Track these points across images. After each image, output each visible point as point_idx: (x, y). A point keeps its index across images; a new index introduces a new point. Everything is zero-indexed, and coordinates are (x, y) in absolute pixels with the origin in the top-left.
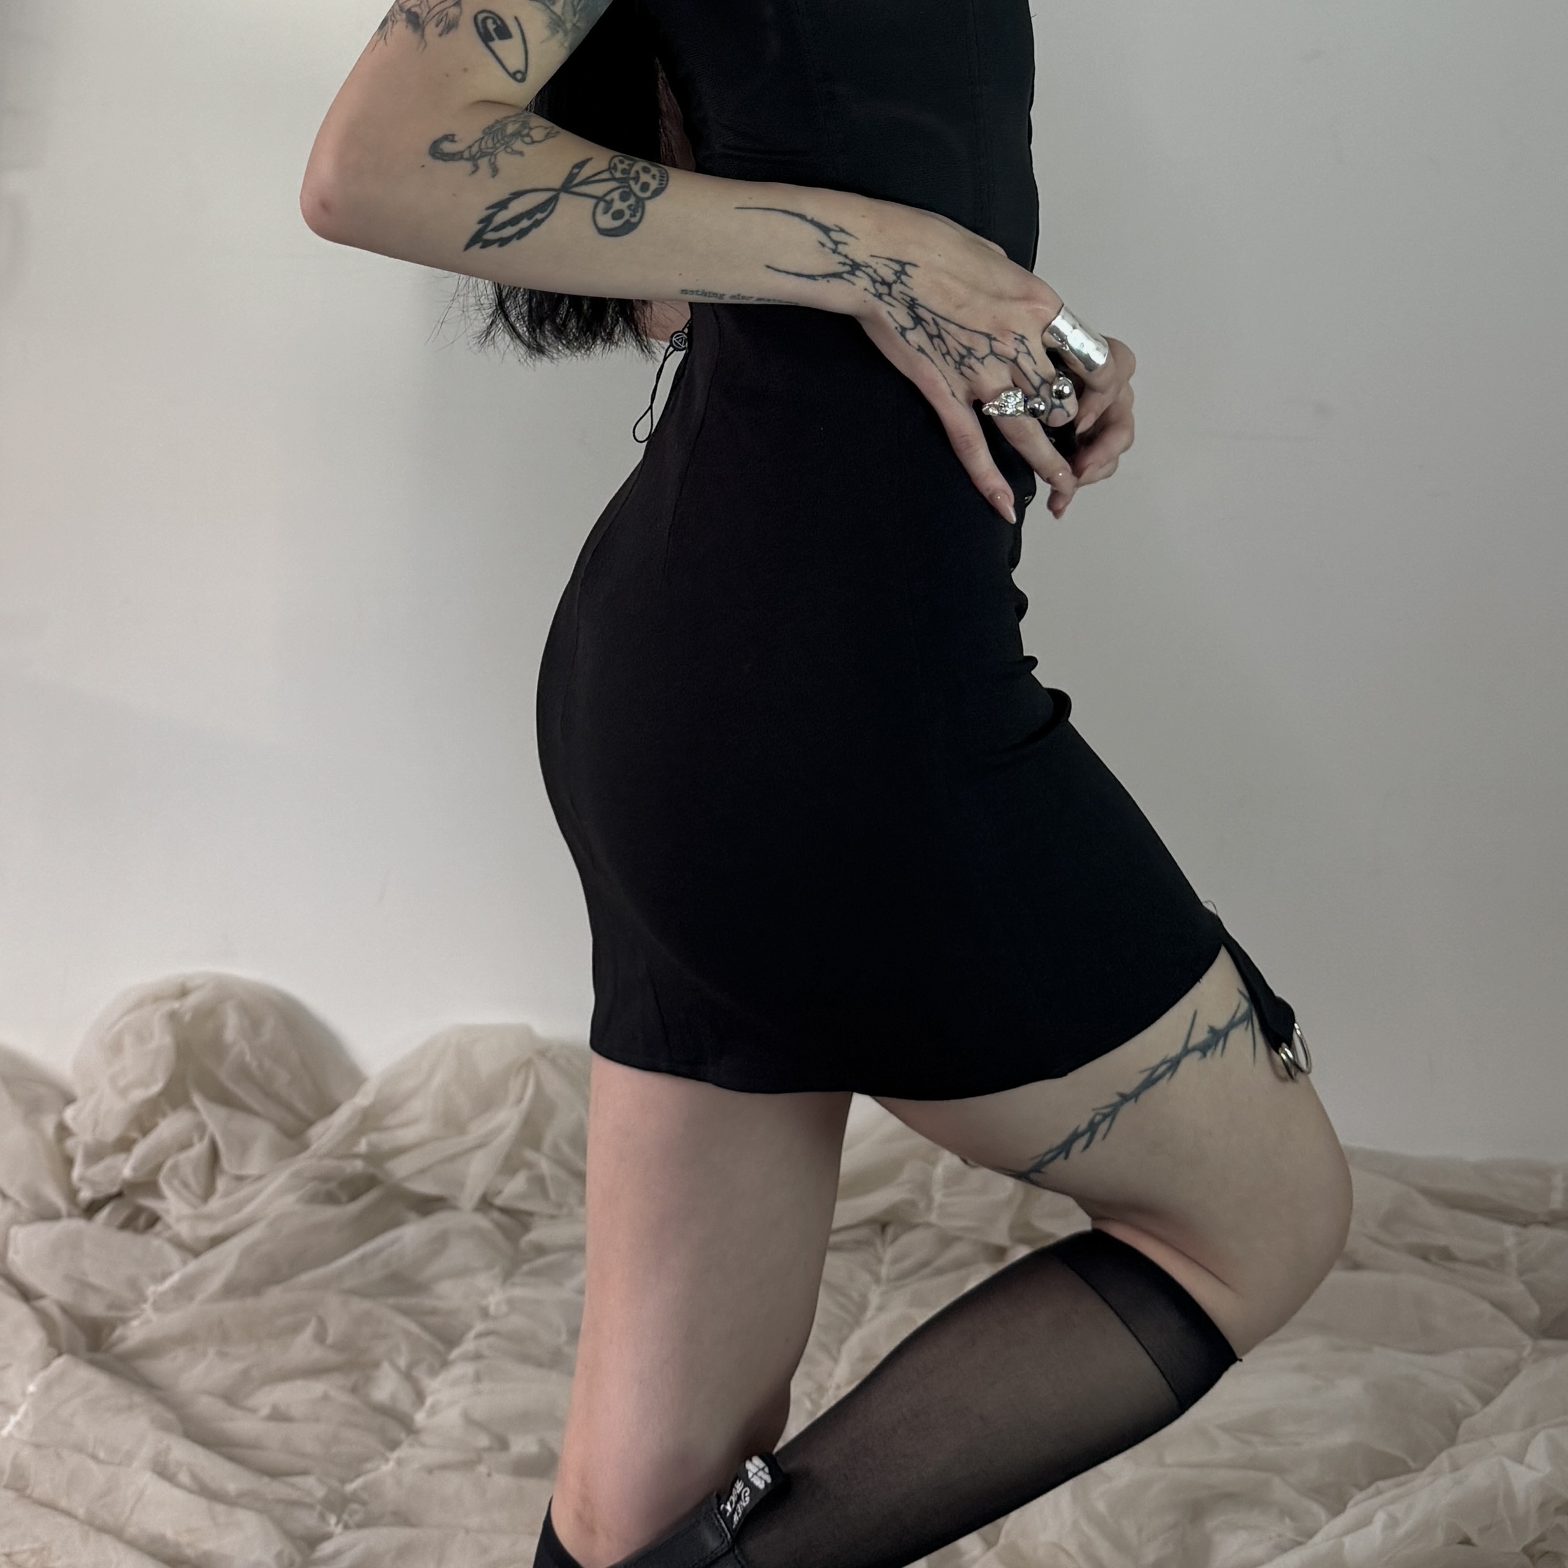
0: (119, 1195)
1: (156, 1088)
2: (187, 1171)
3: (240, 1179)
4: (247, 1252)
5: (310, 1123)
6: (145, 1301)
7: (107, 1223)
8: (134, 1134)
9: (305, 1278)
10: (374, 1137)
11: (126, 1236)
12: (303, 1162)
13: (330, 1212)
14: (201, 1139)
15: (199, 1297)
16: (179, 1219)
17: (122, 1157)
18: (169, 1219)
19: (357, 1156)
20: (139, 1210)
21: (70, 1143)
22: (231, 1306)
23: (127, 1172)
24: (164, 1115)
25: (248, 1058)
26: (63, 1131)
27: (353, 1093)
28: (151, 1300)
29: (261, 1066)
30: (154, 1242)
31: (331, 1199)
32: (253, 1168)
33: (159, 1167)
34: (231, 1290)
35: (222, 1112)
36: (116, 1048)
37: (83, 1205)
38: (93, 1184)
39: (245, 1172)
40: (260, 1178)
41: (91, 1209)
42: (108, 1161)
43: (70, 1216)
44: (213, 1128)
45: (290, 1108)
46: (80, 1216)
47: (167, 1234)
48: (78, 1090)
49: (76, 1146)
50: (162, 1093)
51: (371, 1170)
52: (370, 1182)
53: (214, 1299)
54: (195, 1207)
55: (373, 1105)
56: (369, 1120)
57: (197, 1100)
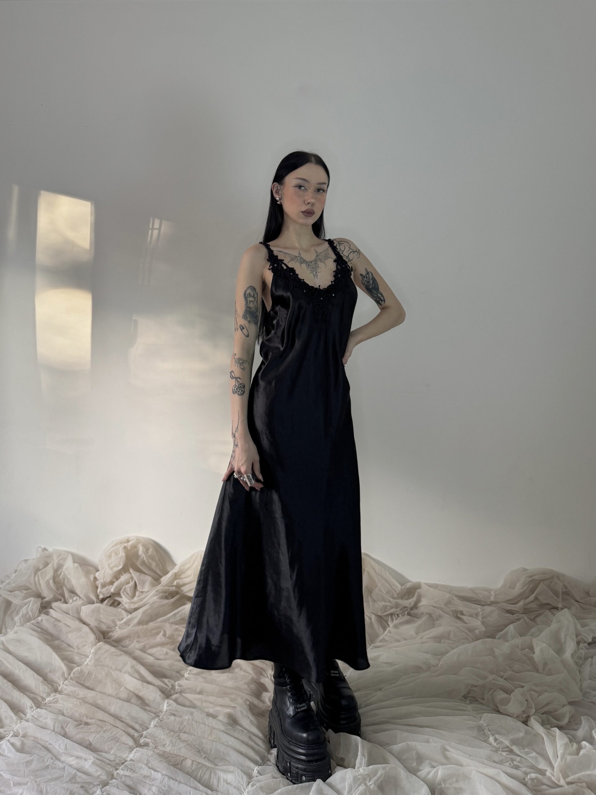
0: (110, 596)
1: (121, 567)
2: (128, 590)
3: (142, 592)
4: (144, 613)
5: (161, 577)
6: (117, 626)
7: (107, 605)
8: (114, 580)
9: (159, 620)
10: (178, 581)
11: (111, 608)
12: (159, 587)
13: (166, 601)
14: (132, 582)
15: (131, 626)
16: (126, 603)
17: (111, 586)
18: (123, 603)
19: (173, 586)
20: (115, 601)
21: (97, 582)
22: (140, 627)
23: (112, 590)
24: (122, 575)
25: (145, 559)
26: (95, 579)
27: (173, 569)
28: (118, 626)
29: (148, 561)
30: (119, 610)
31: (167, 598)
32: (146, 589)
33: (120, 590)
34: (140, 623)
35: (138, 574)
36: (110, 556)
37: (100, 600)
38: (103, 594)
39: (143, 591)
40: (148, 592)
41: (102, 601)
42: (107, 587)
43: (97, 603)
44: (135, 578)
45: (155, 572)
46: (99, 603)
47: (122, 607)
48: (100, 568)
49: (99, 583)
50: (122, 569)
51: (177, 590)
52: (177, 593)
53: (135, 626)
54: (130, 600)
55: (178, 572)
56: (177, 576)
57: (131, 571)
